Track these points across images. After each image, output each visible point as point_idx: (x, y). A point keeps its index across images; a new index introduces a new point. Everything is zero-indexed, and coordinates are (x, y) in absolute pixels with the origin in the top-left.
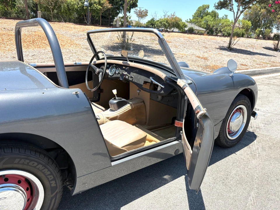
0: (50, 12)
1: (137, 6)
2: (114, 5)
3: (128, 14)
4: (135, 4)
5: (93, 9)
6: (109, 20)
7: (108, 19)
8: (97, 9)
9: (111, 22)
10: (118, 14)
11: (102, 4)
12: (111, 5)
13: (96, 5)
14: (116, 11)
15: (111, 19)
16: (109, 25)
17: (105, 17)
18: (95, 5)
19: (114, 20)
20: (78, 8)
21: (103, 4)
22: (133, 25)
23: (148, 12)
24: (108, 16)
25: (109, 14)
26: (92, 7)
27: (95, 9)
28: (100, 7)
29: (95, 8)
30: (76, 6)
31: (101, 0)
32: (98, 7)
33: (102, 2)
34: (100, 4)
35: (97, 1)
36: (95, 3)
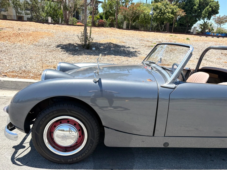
0: (129, 21)
1: (217, 13)
2: (192, 13)
3: (208, 21)
4: (215, 10)
6: (187, 28)
7: (186, 26)
8: (169, 17)
9: (188, 29)
10: (196, 21)
11: (175, 12)
12: (185, 13)
13: (169, 14)
14: (196, 18)
15: (189, 26)
16: (186, 32)
17: (183, 25)
18: (168, 13)
19: (192, 27)
20: (153, 17)
22: (213, 32)
24: (186, 24)
25: (188, 22)
26: (164, 16)
27: (167, 17)
28: (172, 16)
29: (168, 16)
30: (151, 16)
31: (175, 9)
32: (170, 16)
33: (175, 11)
34: (173, 13)
35: (170, 10)
36: (168, 12)
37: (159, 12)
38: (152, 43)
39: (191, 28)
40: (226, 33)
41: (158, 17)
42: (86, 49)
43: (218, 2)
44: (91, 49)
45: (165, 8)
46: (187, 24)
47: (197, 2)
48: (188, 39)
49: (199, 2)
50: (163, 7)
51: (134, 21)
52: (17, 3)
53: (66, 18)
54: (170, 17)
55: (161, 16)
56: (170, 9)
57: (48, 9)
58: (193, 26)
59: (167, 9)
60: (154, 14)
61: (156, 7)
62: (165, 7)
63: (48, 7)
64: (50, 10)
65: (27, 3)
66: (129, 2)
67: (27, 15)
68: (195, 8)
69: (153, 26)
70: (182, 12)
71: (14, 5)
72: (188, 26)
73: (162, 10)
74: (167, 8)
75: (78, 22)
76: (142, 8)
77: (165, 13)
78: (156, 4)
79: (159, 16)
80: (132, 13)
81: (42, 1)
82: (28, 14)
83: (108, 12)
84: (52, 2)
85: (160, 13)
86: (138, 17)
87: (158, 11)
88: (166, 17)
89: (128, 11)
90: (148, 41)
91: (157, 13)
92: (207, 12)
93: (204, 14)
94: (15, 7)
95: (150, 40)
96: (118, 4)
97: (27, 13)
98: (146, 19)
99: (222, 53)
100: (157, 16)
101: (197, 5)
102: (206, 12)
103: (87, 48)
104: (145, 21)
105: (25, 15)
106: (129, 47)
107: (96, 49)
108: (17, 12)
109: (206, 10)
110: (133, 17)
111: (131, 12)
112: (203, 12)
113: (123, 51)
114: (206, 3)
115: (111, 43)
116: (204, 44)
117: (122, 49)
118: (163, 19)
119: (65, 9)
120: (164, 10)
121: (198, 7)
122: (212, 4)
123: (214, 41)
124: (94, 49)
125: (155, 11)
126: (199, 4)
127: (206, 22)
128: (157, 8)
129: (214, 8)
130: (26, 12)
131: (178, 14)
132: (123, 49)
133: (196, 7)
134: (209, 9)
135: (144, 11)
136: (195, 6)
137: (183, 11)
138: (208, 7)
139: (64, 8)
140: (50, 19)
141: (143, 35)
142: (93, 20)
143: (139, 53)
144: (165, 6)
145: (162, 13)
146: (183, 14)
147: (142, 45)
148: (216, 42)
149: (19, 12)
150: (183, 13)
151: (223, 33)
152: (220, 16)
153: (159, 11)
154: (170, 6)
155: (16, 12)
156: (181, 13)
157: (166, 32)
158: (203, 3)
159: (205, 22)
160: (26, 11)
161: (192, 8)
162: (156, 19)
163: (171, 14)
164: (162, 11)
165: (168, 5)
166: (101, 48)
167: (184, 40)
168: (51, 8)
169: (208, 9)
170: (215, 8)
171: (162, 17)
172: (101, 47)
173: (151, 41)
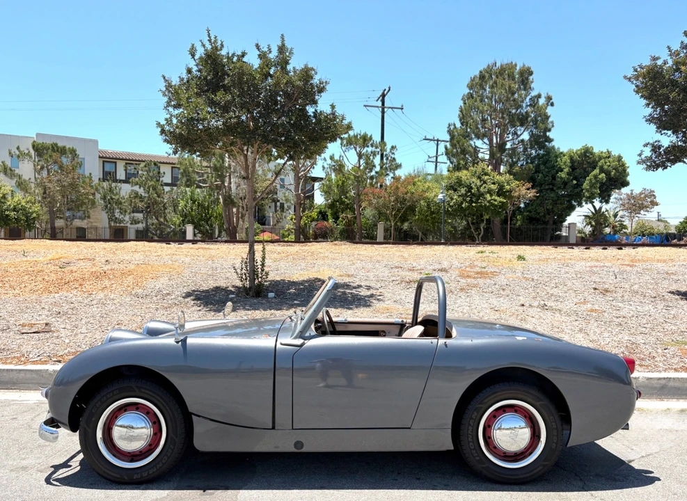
0: (390, 222)
2: (558, 189)
3: (605, 207)
4: (617, 178)
5: (481, 206)
6: (550, 226)
7: (546, 223)
8: (493, 205)
9: (554, 230)
10: (572, 208)
11: (508, 191)
12: (534, 191)
13: (491, 195)
14: (569, 201)
15: (555, 223)
17: (537, 220)
18: (488, 195)
21: (510, 191)
23: (654, 195)
24: (544, 216)
25: (549, 212)
26: (480, 201)
27: (488, 204)
28: (502, 200)
29: (489, 202)
31: (506, 184)
32: (495, 200)
33: (508, 187)
34: (501, 192)
35: (493, 187)
36: (490, 192)
37: (466, 194)
38: (421, 273)
39: (562, 226)
40: (663, 234)
41: (463, 206)
42: (253, 297)
43: (620, 158)
44: (266, 296)
45: (479, 183)
46: (548, 217)
47: (565, 163)
48: (520, 258)
49: (569, 161)
50: (475, 179)
51: (403, 220)
52: (112, 199)
53: (229, 225)
54: (496, 203)
55: (471, 202)
56: (494, 183)
57: (186, 205)
58: (565, 221)
59: (484, 185)
60: (452, 199)
61: (457, 182)
62: (478, 181)
63: (187, 202)
64: (192, 210)
65: (135, 197)
66: (388, 174)
67: (136, 224)
68: (561, 178)
69: (455, 228)
70: (528, 189)
71: (105, 202)
72: (551, 222)
73: (472, 188)
74: (485, 182)
75: (263, 231)
76: (421, 186)
77: (482, 195)
78: (457, 174)
79: (467, 202)
80: (396, 200)
81: (172, 189)
82: (139, 222)
83: (337, 201)
84: (198, 190)
85: (468, 197)
86: (412, 209)
87: (463, 191)
88: (485, 205)
89: (385, 197)
90: (412, 270)
91: (459, 196)
92: (595, 183)
93: (587, 191)
94: (106, 206)
95: (419, 267)
96: (358, 182)
97: (135, 221)
98: (433, 213)
99: (595, 289)
100: (462, 203)
101: (566, 170)
102: (592, 186)
103: (256, 294)
104: (432, 218)
105: (131, 224)
106: (360, 286)
107: (277, 295)
108: (112, 218)
109: (591, 179)
110: (399, 210)
111: (392, 199)
112: (586, 185)
113: (340, 296)
114: (588, 163)
115: (317, 279)
116: (559, 269)
117: (339, 292)
118: (477, 210)
119: (228, 204)
120: (477, 188)
121: (568, 174)
122: (606, 163)
123: (592, 260)
124: (271, 295)
125: (455, 190)
126: (571, 167)
127: (601, 208)
128: (459, 182)
129: (613, 173)
130: (133, 217)
131: (516, 194)
132: (342, 292)
133: (563, 175)
134: (600, 177)
135: (427, 194)
136: (562, 171)
137: (529, 185)
138: (597, 171)
139: (225, 200)
140: (190, 229)
141: (406, 255)
142: (298, 225)
143: (379, 298)
144: (479, 178)
145: (473, 195)
146: (532, 194)
147: (394, 278)
148: (597, 260)
149: (116, 218)
150: (529, 191)
151: (653, 235)
152: (632, 191)
153: (465, 190)
154: (493, 177)
155: (109, 219)
156: (525, 192)
157: (477, 244)
158: (583, 163)
159: (597, 208)
160: (132, 215)
161: (554, 178)
162: (458, 211)
163: (499, 196)
164: (473, 191)
165: (486, 174)
166: (290, 293)
167: (510, 261)
168: (194, 202)
169: (596, 177)
170: (615, 174)
171: (474, 205)
172: (289, 289)
173: (420, 270)
